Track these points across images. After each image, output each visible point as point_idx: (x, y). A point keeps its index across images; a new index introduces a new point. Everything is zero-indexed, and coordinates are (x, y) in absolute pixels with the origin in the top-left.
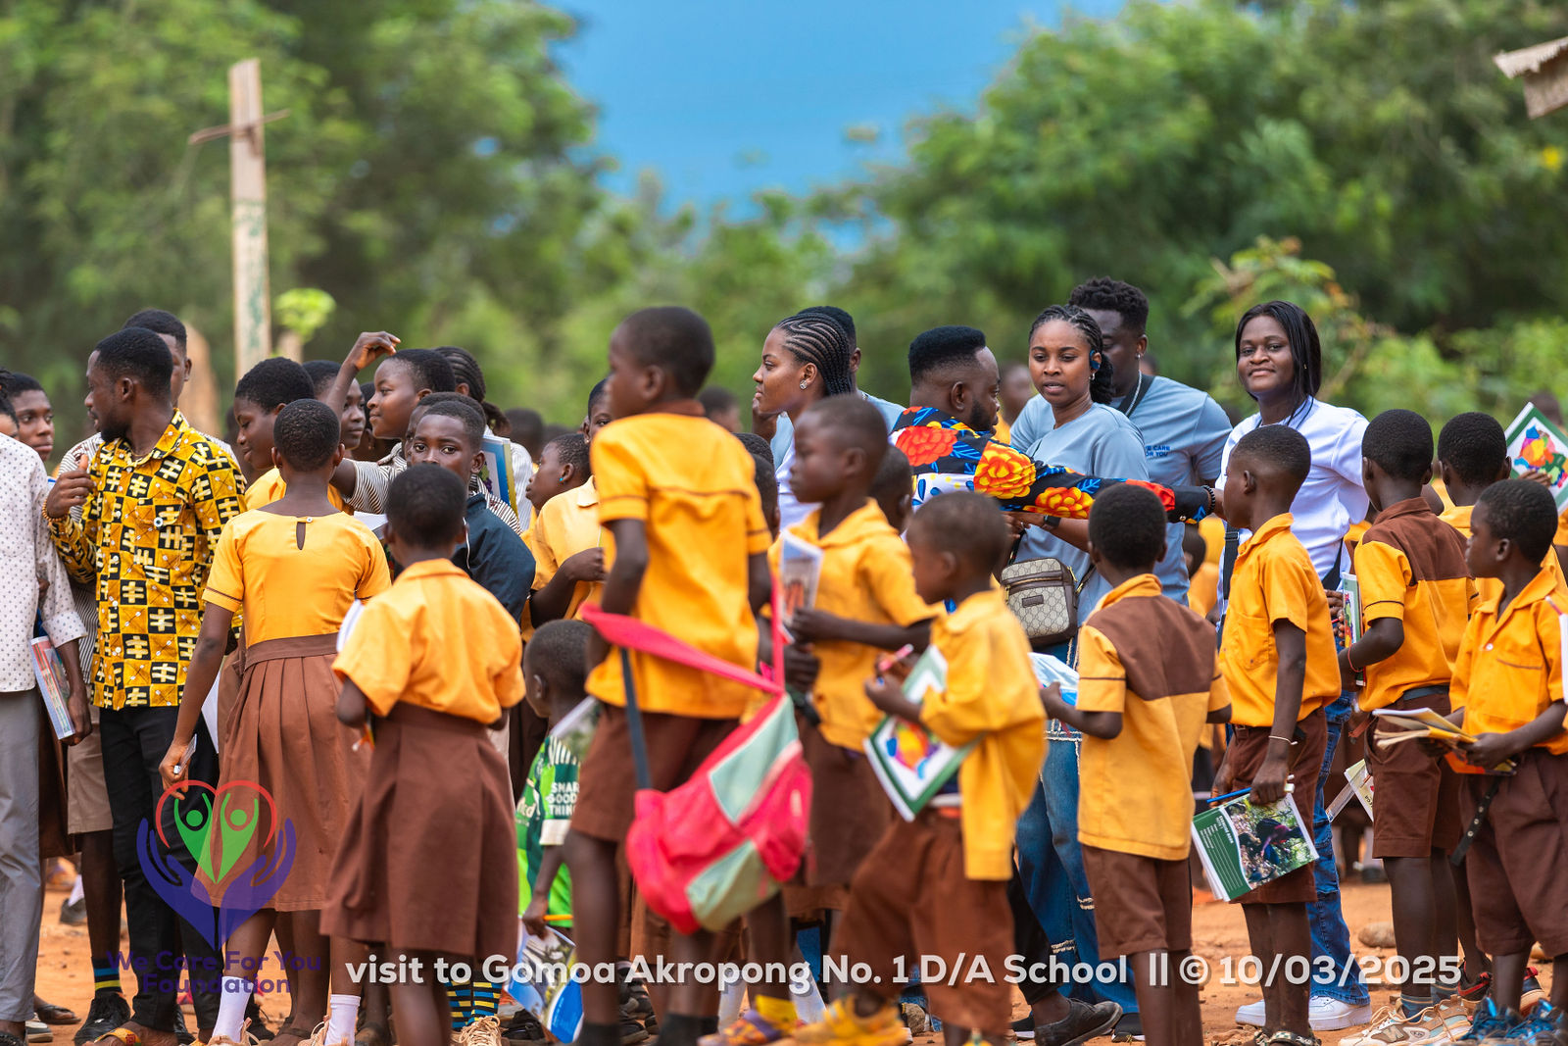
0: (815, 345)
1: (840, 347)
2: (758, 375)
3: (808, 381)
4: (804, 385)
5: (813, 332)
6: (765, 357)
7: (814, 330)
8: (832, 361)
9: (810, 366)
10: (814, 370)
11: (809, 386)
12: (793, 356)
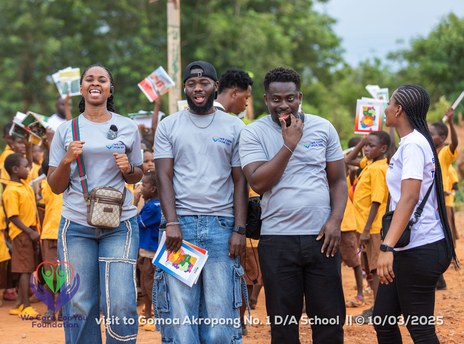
5: (406, 93)
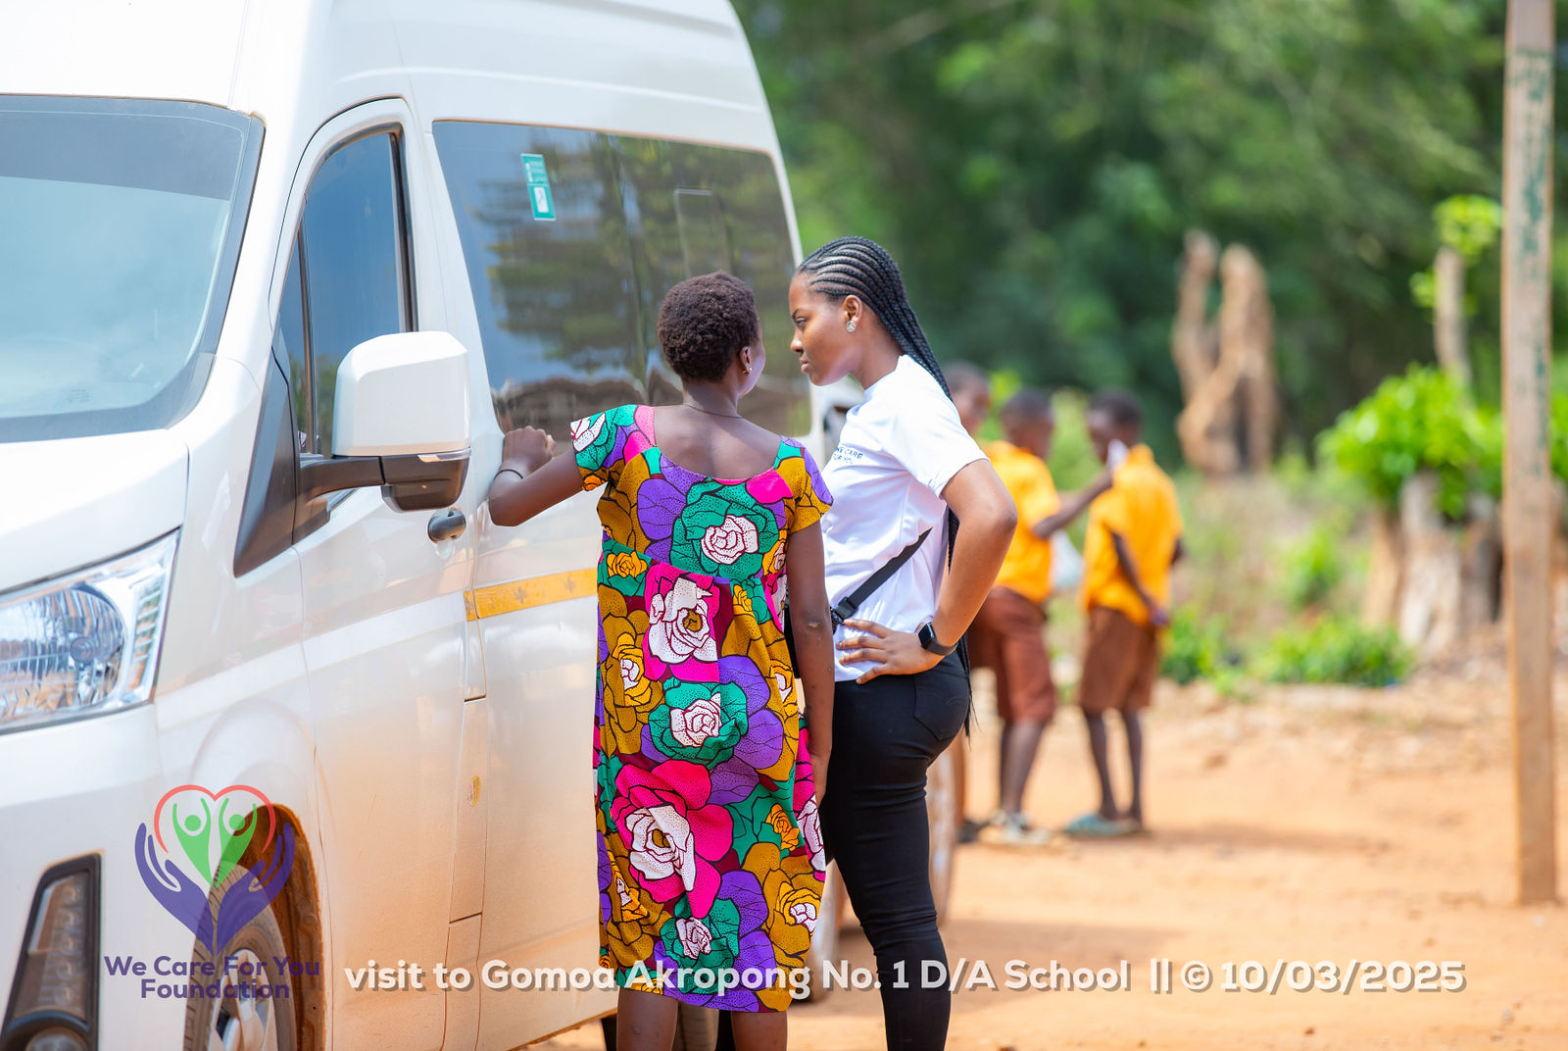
0: (846, 272)
1: (880, 264)
2: (797, 343)
3: (855, 319)
4: (851, 327)
6: (794, 317)
7: (838, 255)
8: (876, 284)
9: (851, 301)
10: (858, 304)
11: (859, 324)
12: (824, 297)
